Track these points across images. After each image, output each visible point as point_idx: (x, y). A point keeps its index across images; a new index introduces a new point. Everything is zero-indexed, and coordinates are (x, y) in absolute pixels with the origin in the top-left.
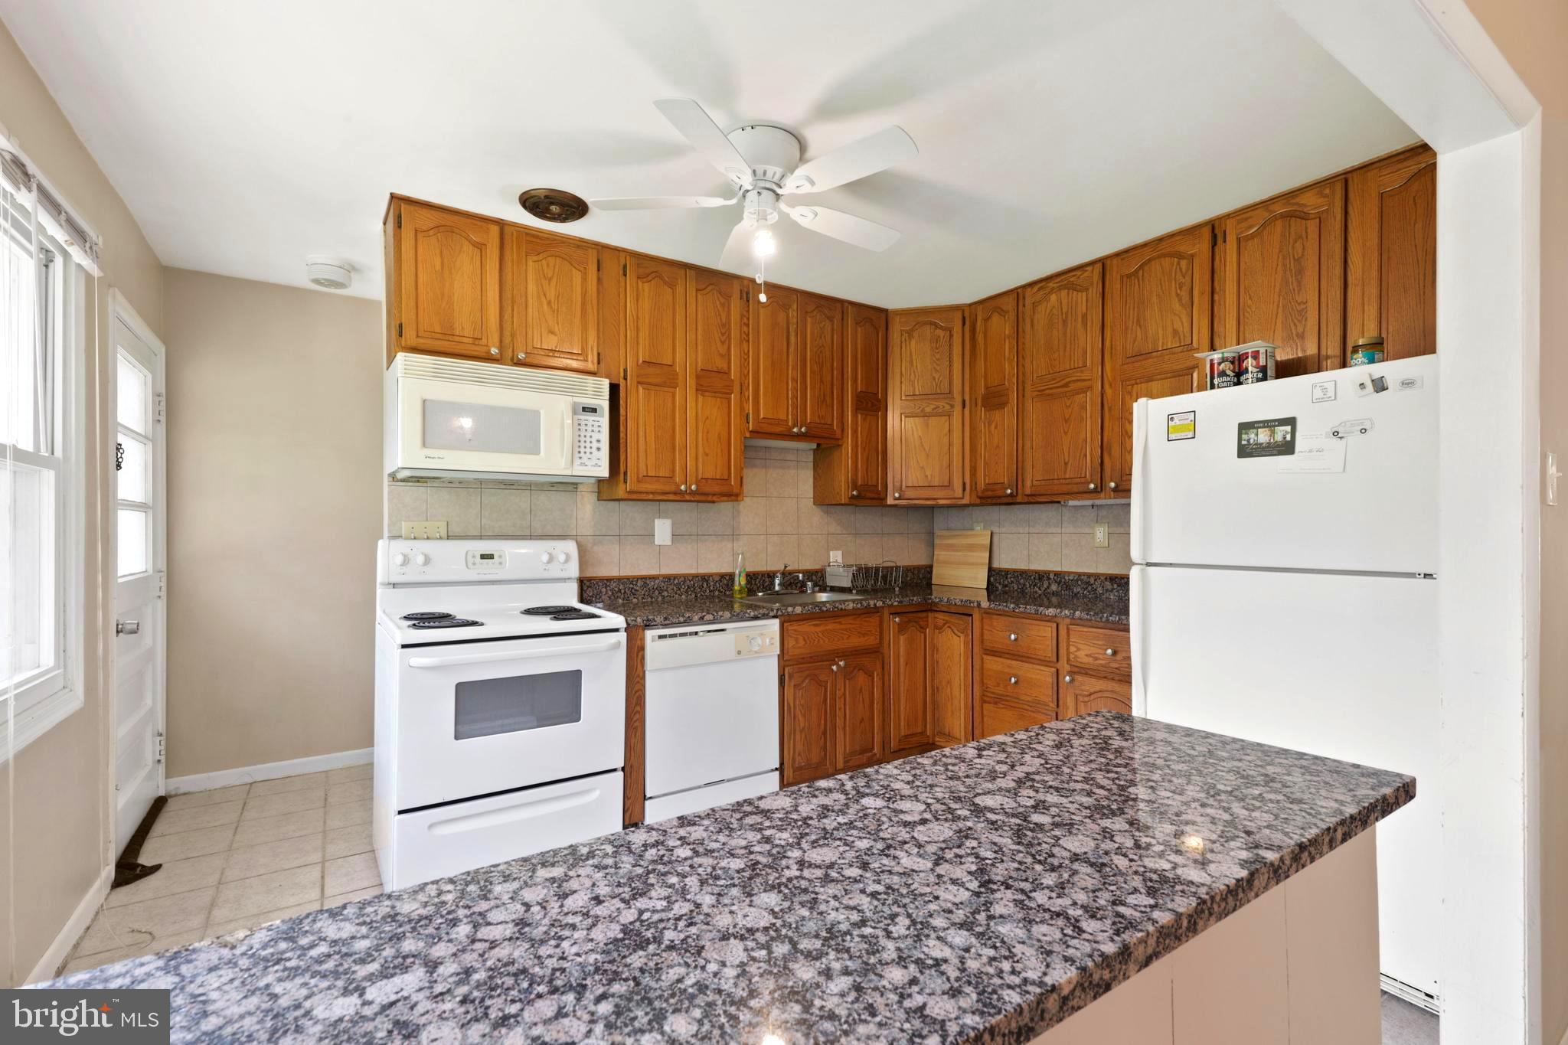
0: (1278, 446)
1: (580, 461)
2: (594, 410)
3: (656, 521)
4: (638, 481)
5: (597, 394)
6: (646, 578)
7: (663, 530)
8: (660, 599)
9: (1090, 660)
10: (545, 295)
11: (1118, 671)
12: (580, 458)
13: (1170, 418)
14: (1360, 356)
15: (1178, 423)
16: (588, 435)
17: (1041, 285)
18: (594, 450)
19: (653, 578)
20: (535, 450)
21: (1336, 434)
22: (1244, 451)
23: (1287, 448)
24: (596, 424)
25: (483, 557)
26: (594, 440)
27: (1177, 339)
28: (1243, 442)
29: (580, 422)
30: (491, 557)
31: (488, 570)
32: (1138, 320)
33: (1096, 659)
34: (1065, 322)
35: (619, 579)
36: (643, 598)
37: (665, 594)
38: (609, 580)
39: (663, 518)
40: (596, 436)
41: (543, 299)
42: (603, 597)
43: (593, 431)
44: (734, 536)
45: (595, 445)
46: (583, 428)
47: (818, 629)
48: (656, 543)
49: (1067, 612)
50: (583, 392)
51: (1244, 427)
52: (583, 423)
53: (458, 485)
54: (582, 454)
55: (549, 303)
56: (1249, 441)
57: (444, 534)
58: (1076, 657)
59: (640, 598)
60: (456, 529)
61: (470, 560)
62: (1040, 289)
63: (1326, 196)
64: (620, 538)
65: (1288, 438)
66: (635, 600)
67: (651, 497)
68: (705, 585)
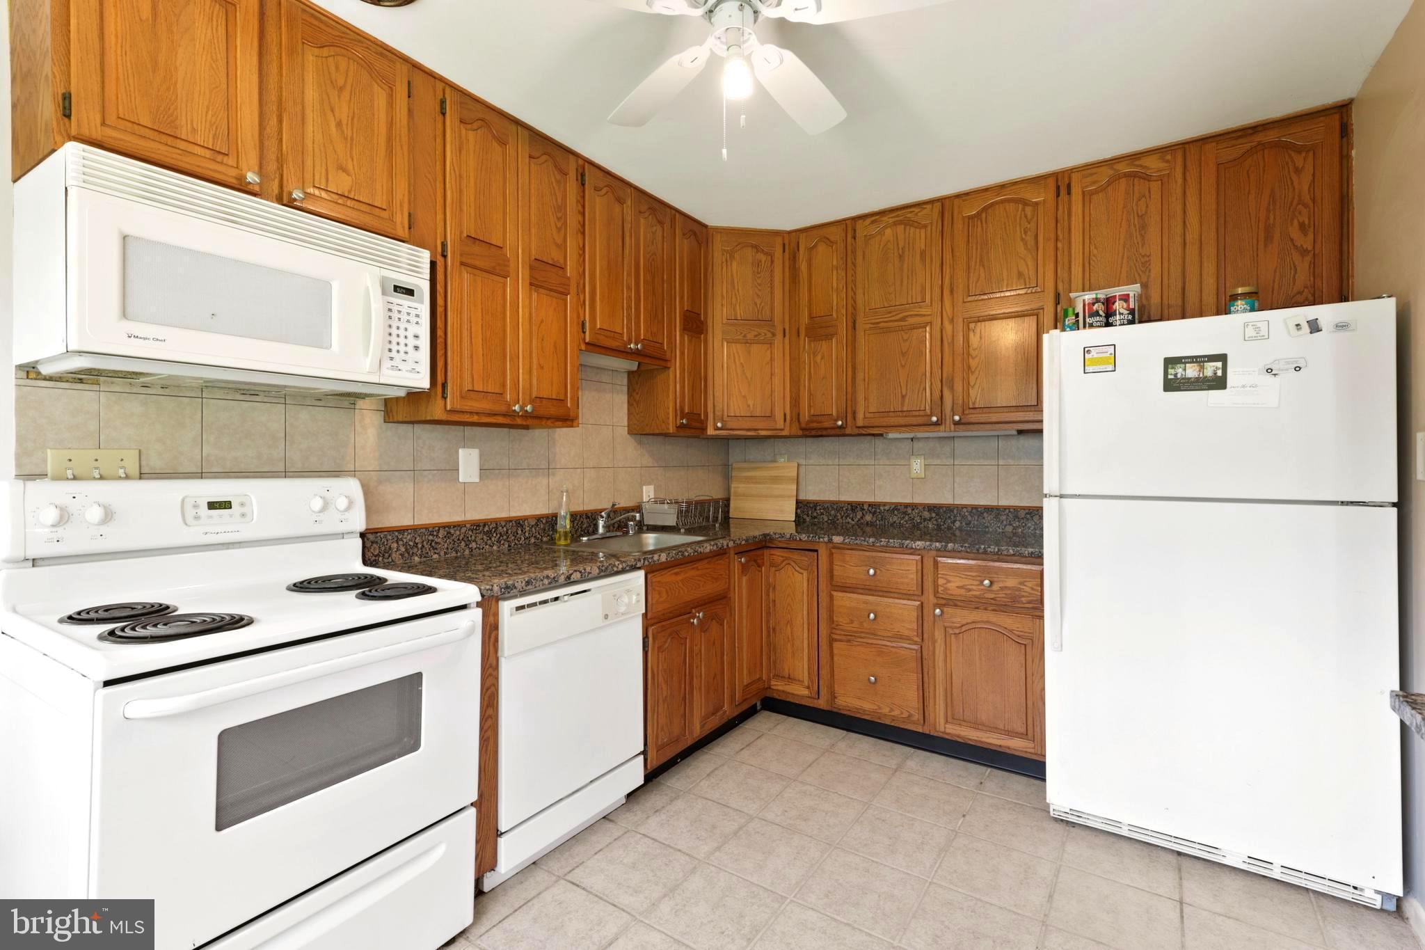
0: (1209, 381)
1: (393, 363)
2: (410, 292)
3: (460, 451)
4: (462, 397)
5: (414, 269)
6: (449, 527)
7: (468, 462)
8: (467, 552)
9: (962, 592)
10: (332, 110)
11: (993, 602)
12: (392, 359)
13: (1086, 351)
14: (1240, 304)
15: (1096, 356)
16: (402, 326)
17: (874, 218)
18: (410, 349)
19: (458, 526)
21: (1269, 371)
22: (1170, 385)
23: (1219, 383)
24: (413, 312)
25: (212, 506)
26: (410, 334)
27: (1022, 281)
28: (1170, 377)
29: (390, 306)
30: (226, 505)
31: (221, 526)
32: (981, 260)
33: (970, 590)
34: (901, 257)
35: (415, 529)
36: (446, 553)
37: (474, 545)
38: (402, 530)
39: (468, 447)
40: (413, 330)
41: (329, 114)
42: (394, 555)
43: (408, 321)
44: (549, 470)
45: (412, 342)
46: (395, 315)
47: (680, 578)
48: (461, 480)
49: (937, 544)
50: (394, 264)
51: (1170, 362)
52: (395, 308)
53: (161, 391)
54: (394, 354)
55: (339, 124)
56: (1176, 375)
57: (134, 470)
58: (946, 589)
59: (442, 553)
60: (155, 463)
61: (190, 513)
62: (873, 222)
63: (1168, 161)
64: (415, 474)
65: (1219, 373)
66: (436, 556)
67: (475, 419)
68: (520, 532)
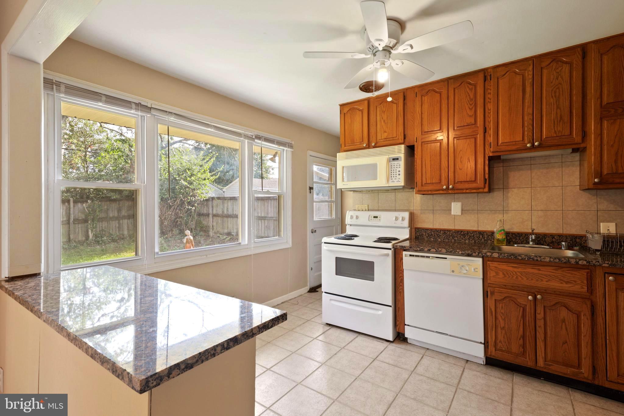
1: (392, 180)
2: (398, 159)
3: (452, 203)
4: (422, 185)
5: (399, 152)
6: (445, 230)
7: (456, 208)
8: (453, 241)
10: (382, 118)
12: (392, 179)
16: (395, 169)
18: (397, 175)
19: (449, 231)
20: (375, 178)
24: (398, 164)
25: (374, 217)
26: (397, 171)
29: (392, 165)
30: (377, 217)
31: (375, 222)
35: (431, 230)
36: (444, 239)
37: (456, 239)
38: (427, 229)
39: (456, 202)
40: (398, 169)
41: (382, 120)
42: (424, 237)
43: (397, 167)
44: (504, 211)
45: (398, 173)
46: (393, 167)
47: (516, 270)
48: (452, 214)
50: (394, 152)
52: (393, 165)
53: (371, 192)
54: (393, 178)
55: (384, 121)
57: (367, 209)
59: (442, 239)
60: (370, 208)
61: (370, 218)
64: (433, 211)
66: (439, 240)
67: (430, 192)
68: (481, 237)
